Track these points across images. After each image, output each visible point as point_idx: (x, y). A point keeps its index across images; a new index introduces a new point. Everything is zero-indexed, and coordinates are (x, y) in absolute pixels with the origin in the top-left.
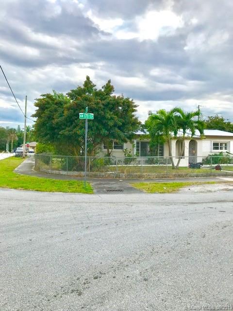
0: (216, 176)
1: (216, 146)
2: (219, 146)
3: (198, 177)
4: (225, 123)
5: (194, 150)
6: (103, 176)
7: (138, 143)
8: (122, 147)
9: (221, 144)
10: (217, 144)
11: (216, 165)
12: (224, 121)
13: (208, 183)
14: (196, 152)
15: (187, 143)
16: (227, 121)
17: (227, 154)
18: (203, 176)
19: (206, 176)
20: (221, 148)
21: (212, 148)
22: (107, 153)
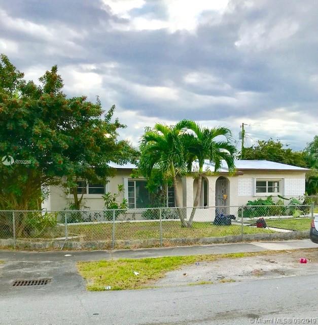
0: (251, 241)
1: (261, 186)
2: (267, 187)
3: (219, 242)
4: (283, 151)
5: (225, 194)
6: (40, 247)
7: (130, 184)
8: (102, 191)
9: (271, 183)
10: (264, 183)
11: (259, 218)
12: (282, 148)
13: (231, 256)
14: (228, 197)
15: (212, 182)
16: (286, 148)
17: (279, 199)
18: (227, 241)
19: (233, 242)
20: (271, 190)
21: (255, 189)
22: (73, 202)
